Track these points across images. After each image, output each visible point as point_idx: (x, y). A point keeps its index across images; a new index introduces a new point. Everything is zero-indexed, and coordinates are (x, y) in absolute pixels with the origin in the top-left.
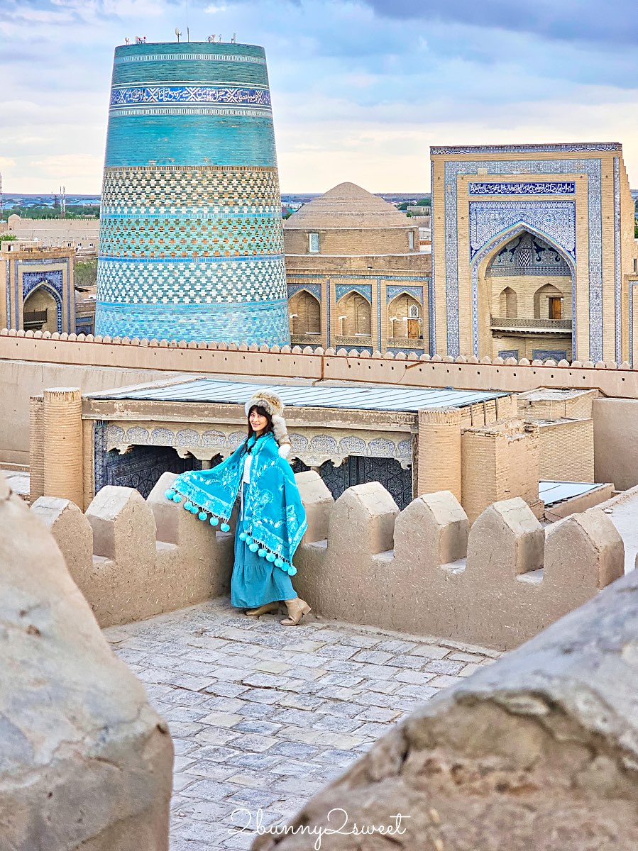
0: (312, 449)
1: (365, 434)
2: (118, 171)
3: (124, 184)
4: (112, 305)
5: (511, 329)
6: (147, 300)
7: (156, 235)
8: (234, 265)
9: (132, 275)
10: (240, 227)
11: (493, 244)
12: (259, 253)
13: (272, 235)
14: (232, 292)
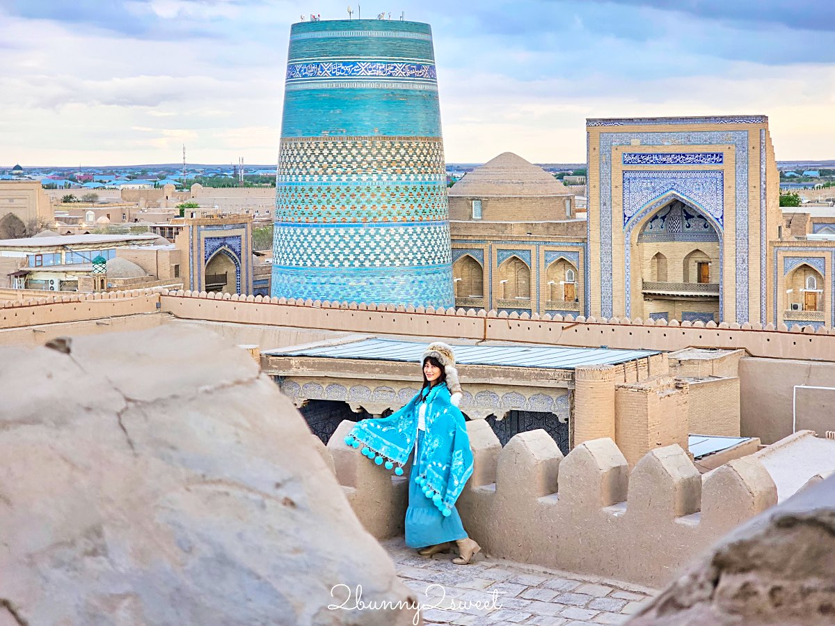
0: (476, 404)
1: (526, 389)
2: (293, 142)
3: (298, 154)
4: (287, 268)
5: (661, 292)
6: (320, 264)
7: (329, 202)
8: (402, 230)
9: (305, 239)
10: (407, 194)
11: (645, 212)
12: (424, 218)
13: (438, 202)
14: (399, 256)
